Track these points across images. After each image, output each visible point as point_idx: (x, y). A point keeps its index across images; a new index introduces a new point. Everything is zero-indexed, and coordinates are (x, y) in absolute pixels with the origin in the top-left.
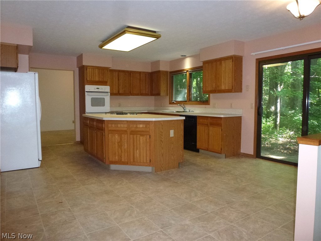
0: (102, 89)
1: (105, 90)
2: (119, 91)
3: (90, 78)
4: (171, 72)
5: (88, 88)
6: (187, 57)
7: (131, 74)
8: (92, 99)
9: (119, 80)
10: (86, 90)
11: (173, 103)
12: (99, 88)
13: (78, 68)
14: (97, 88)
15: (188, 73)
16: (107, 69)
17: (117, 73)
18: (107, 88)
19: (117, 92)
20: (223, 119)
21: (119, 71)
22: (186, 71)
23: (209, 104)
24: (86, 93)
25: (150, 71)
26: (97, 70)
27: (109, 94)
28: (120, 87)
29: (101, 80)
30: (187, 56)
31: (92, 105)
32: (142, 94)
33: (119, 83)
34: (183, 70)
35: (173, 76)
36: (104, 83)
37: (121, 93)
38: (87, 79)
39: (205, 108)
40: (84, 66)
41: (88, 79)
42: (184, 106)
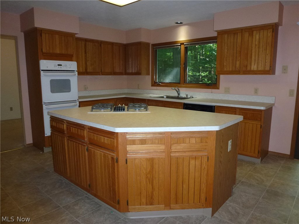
0: (66, 66)
1: (70, 68)
2: (86, 69)
3: (48, 49)
4: (154, 45)
5: (44, 64)
6: (185, 25)
7: (102, 45)
8: (52, 81)
9: (86, 53)
10: (42, 68)
11: (158, 85)
12: (61, 65)
13: (23, 33)
14: (58, 65)
15: (183, 46)
16: (72, 35)
17: (83, 43)
18: (72, 65)
19: (84, 71)
20: (263, 112)
21: (86, 40)
22: (180, 44)
23: (218, 88)
24: (42, 72)
25: (125, 42)
26: (57, 36)
27: (77, 73)
28: (88, 64)
29: (63, 53)
30: (184, 23)
31: (53, 91)
32: (115, 74)
33: (86, 56)
34: (176, 42)
35: (157, 50)
36: (67, 57)
37: (90, 72)
38: (42, 49)
39: (212, 93)
40: (36, 28)
41: (44, 51)
42: (179, 90)
